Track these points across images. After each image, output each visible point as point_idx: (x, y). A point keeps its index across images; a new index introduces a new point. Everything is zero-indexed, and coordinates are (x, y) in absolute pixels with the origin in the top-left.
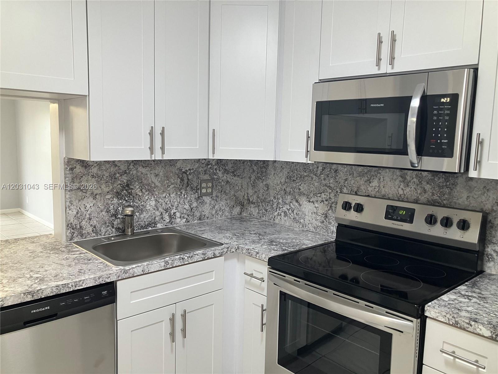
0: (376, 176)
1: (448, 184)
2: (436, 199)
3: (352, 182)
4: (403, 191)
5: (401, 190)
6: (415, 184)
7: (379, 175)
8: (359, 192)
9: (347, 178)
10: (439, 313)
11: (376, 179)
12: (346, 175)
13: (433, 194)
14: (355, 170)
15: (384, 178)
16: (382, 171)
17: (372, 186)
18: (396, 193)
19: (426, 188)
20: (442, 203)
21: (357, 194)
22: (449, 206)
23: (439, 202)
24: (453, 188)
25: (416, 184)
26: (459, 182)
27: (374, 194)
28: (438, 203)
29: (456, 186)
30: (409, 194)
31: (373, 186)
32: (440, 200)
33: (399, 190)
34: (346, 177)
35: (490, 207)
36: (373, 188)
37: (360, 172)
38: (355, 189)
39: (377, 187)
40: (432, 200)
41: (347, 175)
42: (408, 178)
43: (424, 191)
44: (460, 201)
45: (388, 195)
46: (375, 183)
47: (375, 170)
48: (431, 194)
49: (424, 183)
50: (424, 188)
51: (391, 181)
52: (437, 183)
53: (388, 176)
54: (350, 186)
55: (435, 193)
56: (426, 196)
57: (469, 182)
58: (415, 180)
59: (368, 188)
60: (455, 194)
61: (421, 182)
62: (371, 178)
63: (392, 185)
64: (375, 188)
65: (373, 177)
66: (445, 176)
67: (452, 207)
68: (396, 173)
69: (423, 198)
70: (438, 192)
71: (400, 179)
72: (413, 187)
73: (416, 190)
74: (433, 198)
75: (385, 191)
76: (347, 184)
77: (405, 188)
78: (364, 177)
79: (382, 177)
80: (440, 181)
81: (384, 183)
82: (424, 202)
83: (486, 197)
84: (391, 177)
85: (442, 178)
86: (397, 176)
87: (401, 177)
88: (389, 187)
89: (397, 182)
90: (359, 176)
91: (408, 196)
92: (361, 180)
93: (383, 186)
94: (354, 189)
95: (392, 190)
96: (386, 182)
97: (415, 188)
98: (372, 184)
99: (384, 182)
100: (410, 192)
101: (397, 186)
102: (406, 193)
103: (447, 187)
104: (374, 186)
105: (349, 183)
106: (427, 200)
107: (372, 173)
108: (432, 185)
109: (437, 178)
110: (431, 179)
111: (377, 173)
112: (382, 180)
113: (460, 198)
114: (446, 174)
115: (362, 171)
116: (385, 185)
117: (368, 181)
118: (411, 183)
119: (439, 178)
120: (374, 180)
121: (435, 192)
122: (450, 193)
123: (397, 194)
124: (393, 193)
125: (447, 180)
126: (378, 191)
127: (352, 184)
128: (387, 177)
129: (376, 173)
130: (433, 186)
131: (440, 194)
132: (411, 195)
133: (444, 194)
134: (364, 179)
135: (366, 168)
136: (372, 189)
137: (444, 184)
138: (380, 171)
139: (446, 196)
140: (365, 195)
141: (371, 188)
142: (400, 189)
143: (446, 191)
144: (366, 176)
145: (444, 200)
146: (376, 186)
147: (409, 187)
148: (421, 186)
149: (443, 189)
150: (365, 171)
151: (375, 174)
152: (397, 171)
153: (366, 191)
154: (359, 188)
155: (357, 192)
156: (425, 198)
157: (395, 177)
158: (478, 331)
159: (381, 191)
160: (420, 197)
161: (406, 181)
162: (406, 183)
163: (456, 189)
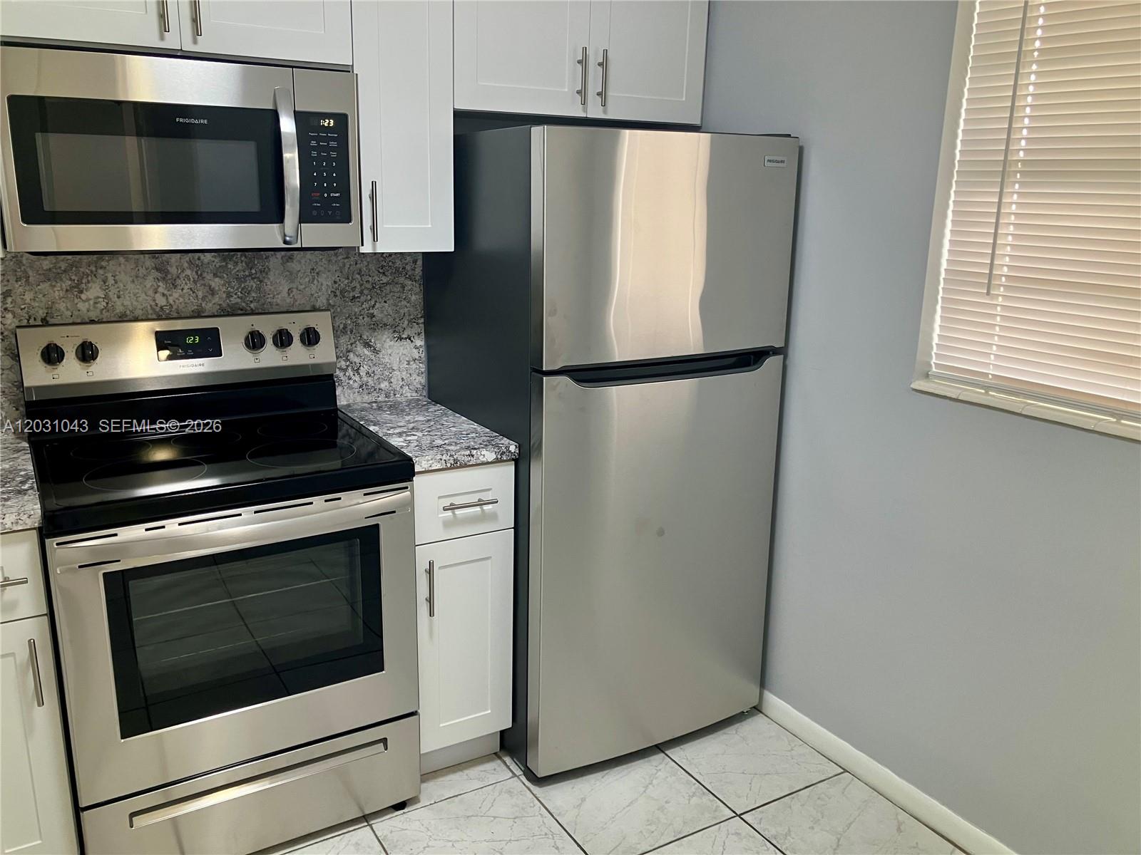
0: (95, 275)
1: (253, 271)
2: (237, 303)
3: (28, 296)
4: (167, 299)
5: (161, 297)
6: (189, 280)
7: (101, 272)
8: (53, 318)
9: (10, 290)
10: (432, 460)
11: (94, 282)
12: (6, 283)
13: (229, 295)
14: (31, 267)
15: (117, 277)
16: (108, 261)
17: (88, 300)
18: (151, 306)
19: (213, 284)
20: (248, 308)
21: (47, 322)
22: (260, 311)
23: (243, 307)
24: (264, 277)
25: (192, 280)
26: (271, 267)
27: (97, 317)
28: (242, 310)
29: (267, 274)
30: (181, 303)
31: (91, 299)
32: (244, 304)
33: (157, 299)
34: (5, 286)
35: (325, 301)
36: (91, 302)
37: (47, 270)
38: (41, 312)
39: (100, 300)
40: (228, 305)
41: (8, 281)
42: (173, 270)
43: (210, 292)
44: (278, 300)
45: (131, 311)
46: (94, 291)
47: (90, 262)
48: (224, 296)
49: (209, 276)
50: (210, 286)
51: (133, 281)
52: (233, 272)
53: (124, 272)
54: (23, 307)
55: (232, 292)
56: (216, 299)
57: (288, 264)
58: (188, 272)
59: (77, 304)
60: (268, 287)
61: (201, 275)
62: (80, 282)
63: (137, 291)
64: (96, 303)
65: (88, 277)
66: (246, 257)
67: (267, 311)
68: (144, 263)
69: (211, 305)
70: (237, 289)
71: (156, 274)
72: (186, 287)
73: (194, 292)
74: (230, 301)
75: (123, 304)
76: (12, 303)
77: (169, 293)
78: (61, 280)
79: (109, 275)
80: (239, 267)
81: (118, 288)
82: (214, 313)
83: (317, 287)
84: (133, 273)
85: (241, 263)
86: (147, 269)
87: (157, 269)
88: (132, 295)
89: (149, 283)
90: (45, 281)
91: (178, 307)
92: (52, 289)
93: (116, 296)
94: (37, 312)
95: (140, 299)
96: (122, 285)
97: (191, 289)
98: (88, 293)
99: (116, 286)
100: (181, 300)
101: (152, 290)
102: (174, 301)
103: (253, 279)
104: (92, 297)
105: (19, 300)
106: (218, 307)
107: (82, 270)
108: (224, 277)
109: (232, 263)
110: (220, 266)
111: (96, 267)
112: (111, 281)
113: (278, 294)
114: (247, 254)
115: (53, 268)
116: (121, 293)
117: (76, 290)
118: (182, 279)
119: (236, 263)
120: (90, 285)
121: (232, 290)
122: (258, 289)
123: (155, 307)
124: (144, 305)
125: (250, 266)
126: (106, 308)
127: (28, 301)
128: (122, 273)
129: (94, 269)
130: (227, 280)
131: (241, 293)
132: (185, 303)
133: (249, 291)
134: (61, 286)
135: (63, 260)
136: (89, 304)
137: (247, 273)
138: (104, 264)
139: (253, 295)
140: (71, 322)
141: (87, 303)
142: (158, 296)
143: (252, 286)
144: (68, 277)
145: (251, 302)
146: (99, 297)
147: (179, 287)
148: (203, 282)
149: (246, 281)
150: (60, 267)
151: (92, 272)
152: (144, 257)
153: (72, 313)
154: (51, 308)
155: (48, 319)
156: (214, 304)
157: (142, 271)
158: (482, 459)
159: (113, 306)
160: (203, 305)
161: (169, 276)
162: (169, 281)
163: (269, 279)
